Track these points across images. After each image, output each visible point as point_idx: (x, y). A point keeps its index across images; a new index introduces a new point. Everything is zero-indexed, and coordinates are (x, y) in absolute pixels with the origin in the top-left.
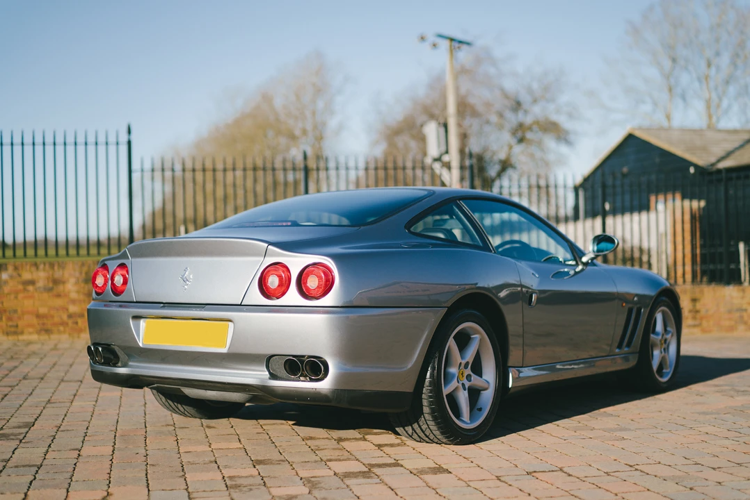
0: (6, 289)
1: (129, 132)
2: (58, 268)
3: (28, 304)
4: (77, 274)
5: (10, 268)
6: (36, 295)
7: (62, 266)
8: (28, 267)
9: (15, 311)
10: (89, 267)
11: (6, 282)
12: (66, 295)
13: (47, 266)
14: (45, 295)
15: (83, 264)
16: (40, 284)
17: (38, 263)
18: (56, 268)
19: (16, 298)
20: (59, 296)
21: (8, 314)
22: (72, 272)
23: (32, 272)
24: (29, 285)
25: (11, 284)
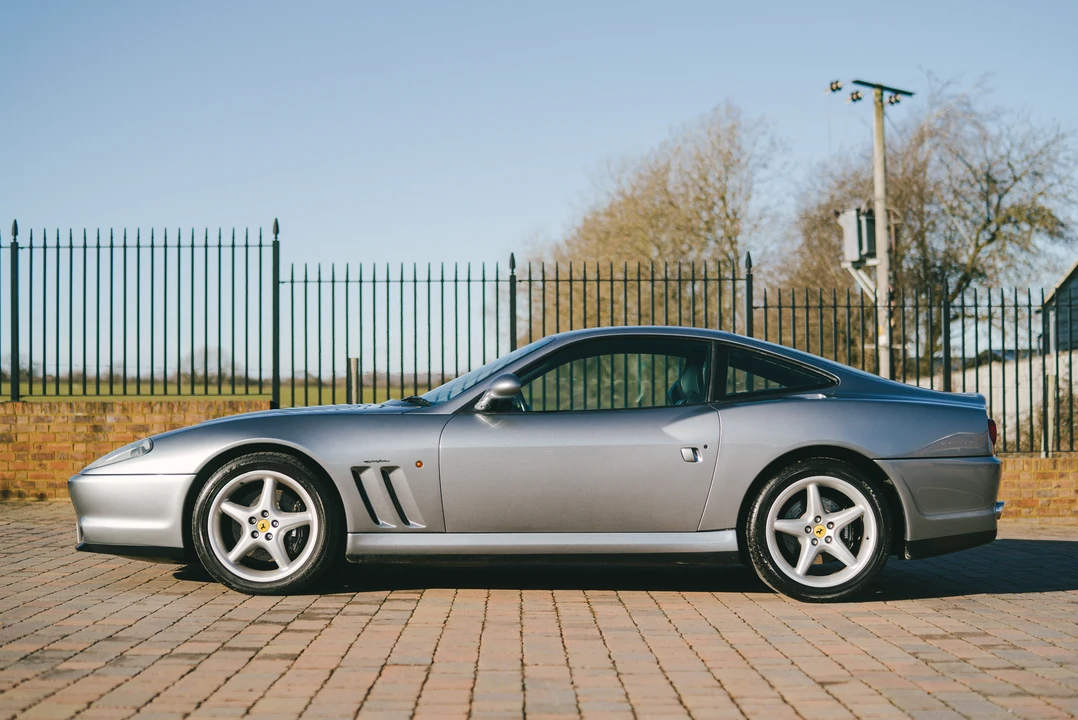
0: (112, 437)
1: (277, 231)
2: (179, 410)
5: (118, 409)
7: (183, 407)
8: (140, 409)
10: (218, 410)
11: (112, 427)
13: (164, 406)
15: (210, 406)
16: (155, 430)
17: (153, 403)
18: (175, 410)
22: (197, 416)
23: (145, 415)
24: (140, 431)
25: (118, 430)
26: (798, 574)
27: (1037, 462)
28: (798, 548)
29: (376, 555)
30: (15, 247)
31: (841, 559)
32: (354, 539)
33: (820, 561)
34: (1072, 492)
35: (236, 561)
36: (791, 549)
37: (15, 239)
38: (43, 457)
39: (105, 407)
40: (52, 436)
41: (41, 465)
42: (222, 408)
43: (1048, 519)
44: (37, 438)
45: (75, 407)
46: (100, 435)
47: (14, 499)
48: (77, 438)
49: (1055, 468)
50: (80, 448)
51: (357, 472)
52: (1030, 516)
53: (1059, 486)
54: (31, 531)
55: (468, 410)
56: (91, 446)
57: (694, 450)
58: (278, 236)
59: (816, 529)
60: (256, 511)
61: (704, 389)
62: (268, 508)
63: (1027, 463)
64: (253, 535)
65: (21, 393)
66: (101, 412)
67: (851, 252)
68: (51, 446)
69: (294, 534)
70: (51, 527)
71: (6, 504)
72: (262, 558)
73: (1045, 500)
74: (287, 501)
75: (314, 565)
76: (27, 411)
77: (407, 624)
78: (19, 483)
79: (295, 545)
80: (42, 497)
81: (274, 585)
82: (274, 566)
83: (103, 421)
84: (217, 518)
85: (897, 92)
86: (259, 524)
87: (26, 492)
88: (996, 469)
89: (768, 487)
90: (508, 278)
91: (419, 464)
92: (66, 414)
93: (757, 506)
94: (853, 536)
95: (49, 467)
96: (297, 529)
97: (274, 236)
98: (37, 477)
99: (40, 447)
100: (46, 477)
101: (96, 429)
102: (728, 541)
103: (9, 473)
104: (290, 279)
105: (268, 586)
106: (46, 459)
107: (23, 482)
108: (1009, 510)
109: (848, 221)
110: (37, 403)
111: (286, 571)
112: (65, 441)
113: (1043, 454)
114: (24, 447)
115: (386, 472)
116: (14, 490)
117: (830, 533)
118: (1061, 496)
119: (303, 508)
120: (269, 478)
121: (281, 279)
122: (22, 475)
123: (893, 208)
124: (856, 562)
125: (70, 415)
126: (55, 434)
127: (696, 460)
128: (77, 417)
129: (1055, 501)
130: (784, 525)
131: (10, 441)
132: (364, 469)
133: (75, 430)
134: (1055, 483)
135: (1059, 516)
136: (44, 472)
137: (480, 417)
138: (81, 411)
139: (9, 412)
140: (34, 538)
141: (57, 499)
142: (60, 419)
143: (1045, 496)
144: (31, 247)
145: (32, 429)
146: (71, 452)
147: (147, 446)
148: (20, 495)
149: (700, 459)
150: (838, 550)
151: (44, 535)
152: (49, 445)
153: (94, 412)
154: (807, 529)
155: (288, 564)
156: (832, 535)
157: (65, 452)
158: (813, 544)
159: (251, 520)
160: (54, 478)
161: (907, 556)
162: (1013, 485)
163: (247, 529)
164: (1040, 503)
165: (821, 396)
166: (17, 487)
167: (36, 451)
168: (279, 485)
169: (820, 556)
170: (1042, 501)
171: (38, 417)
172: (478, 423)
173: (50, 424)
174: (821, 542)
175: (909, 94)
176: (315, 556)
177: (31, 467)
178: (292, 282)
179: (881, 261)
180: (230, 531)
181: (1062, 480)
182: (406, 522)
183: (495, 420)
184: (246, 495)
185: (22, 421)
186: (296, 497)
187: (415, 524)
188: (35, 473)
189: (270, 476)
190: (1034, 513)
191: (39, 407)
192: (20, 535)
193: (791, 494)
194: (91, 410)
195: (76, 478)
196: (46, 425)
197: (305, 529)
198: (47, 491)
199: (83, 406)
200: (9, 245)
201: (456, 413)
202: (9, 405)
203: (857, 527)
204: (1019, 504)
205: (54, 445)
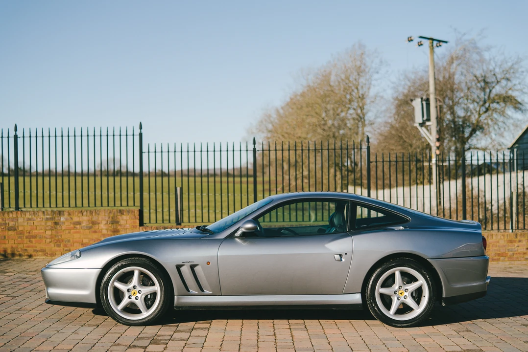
0: (64, 227)
1: (141, 128)
2: (95, 214)
3: (77, 236)
4: (107, 219)
5: (66, 214)
6: (82, 231)
7: (97, 213)
8: (77, 214)
9: (69, 241)
10: (114, 214)
11: (63, 223)
12: (100, 232)
13: (88, 212)
14: (87, 231)
15: (110, 212)
16: (84, 224)
17: (83, 211)
18: (94, 214)
19: (69, 233)
20: (95, 232)
21: (64, 242)
22: (104, 217)
23: (79, 217)
24: (77, 225)
25: (66, 224)
26: (391, 314)
27: (507, 235)
28: (391, 301)
29: (188, 306)
30: (16, 137)
31: (412, 306)
32: (178, 299)
33: (401, 307)
34: (525, 249)
35: (121, 310)
36: (388, 301)
37: (16, 133)
38: (31, 237)
39: (60, 213)
40: (35, 227)
41: (30, 241)
42: (116, 213)
43: (513, 262)
44: (28, 228)
45: (46, 213)
46: (58, 226)
47: (17, 257)
48: (47, 228)
49: (516, 238)
50: (49, 233)
51: (178, 267)
52: (505, 261)
53: (518, 246)
54: (25, 280)
55: (231, 237)
56: (54, 232)
57: (341, 255)
58: (142, 130)
59: (400, 292)
60: (131, 286)
61: (345, 222)
62: (136, 285)
63: (503, 235)
64: (130, 297)
65: (20, 207)
66: (58, 215)
67: (419, 119)
68: (34, 232)
69: (149, 296)
70: (34, 276)
71: (13, 260)
72: (134, 308)
73: (511, 253)
74: (145, 281)
75: (159, 312)
76: (23, 216)
77: (203, 347)
78: (20, 250)
79: (149, 302)
80: (30, 256)
81: (140, 321)
82: (139, 312)
83: (59, 219)
84: (112, 289)
85: (440, 41)
86: (132, 292)
87: (23, 254)
88: (486, 261)
89: (376, 273)
90: (252, 149)
91: (208, 263)
92: (41, 217)
93: (371, 282)
94: (417, 295)
95: (34, 242)
96: (151, 294)
97: (140, 130)
98: (28, 247)
99: (29, 233)
100: (32, 247)
101: (56, 223)
102: (357, 298)
103: (15, 245)
104: (147, 151)
105: (137, 322)
106: (33, 238)
107: (21, 249)
108: (494, 258)
109: (417, 104)
110: (27, 212)
111: (145, 314)
112: (41, 229)
113: (511, 231)
114: (22, 233)
115: (192, 267)
116: (17, 253)
117: (406, 294)
118: (519, 251)
119: (153, 284)
120: (137, 270)
121: (143, 151)
122: (21, 246)
123: (438, 98)
124: (419, 308)
125: (43, 217)
126: (36, 226)
127: (341, 260)
128: (47, 218)
129: (517, 254)
130: (384, 291)
131: (15, 230)
132: (182, 266)
133: (46, 224)
134: (516, 245)
135: (518, 261)
136: (31, 244)
137: (237, 240)
138: (49, 215)
139: (15, 216)
140: (26, 285)
141: (38, 257)
142: (39, 219)
143: (511, 251)
144: (24, 137)
145: (26, 224)
146: (44, 235)
147: (78, 255)
148: (20, 255)
149: (343, 260)
150: (410, 302)
151: (31, 282)
152: (34, 231)
153: (55, 215)
154: (395, 292)
155: (146, 311)
156: (407, 295)
157: (41, 235)
158: (398, 299)
159: (128, 291)
160: (36, 247)
161: (443, 304)
162: (496, 246)
163: (127, 295)
164: (509, 254)
165: (401, 228)
166: (19, 252)
167: (27, 234)
168: (141, 273)
169: (402, 305)
170: (510, 253)
171: (28, 218)
172: (236, 242)
173: (34, 222)
174: (402, 299)
175: (446, 42)
176: (159, 307)
177: (25, 242)
178: (149, 152)
179: (433, 124)
180: (118, 296)
181: (520, 244)
182: (203, 291)
183: (245, 241)
184: (126, 278)
185: (21, 220)
186: (150, 279)
187: (206, 292)
188: (27, 245)
189: (137, 269)
190: (506, 259)
191: (29, 213)
192: (20, 283)
193: (387, 276)
194: (53, 215)
195: (45, 269)
196: (32, 222)
197: (154, 295)
198: (33, 253)
199: (50, 213)
200: (13, 136)
201: (226, 238)
202: (14, 213)
203: (419, 291)
204: (499, 255)
205: (36, 231)
